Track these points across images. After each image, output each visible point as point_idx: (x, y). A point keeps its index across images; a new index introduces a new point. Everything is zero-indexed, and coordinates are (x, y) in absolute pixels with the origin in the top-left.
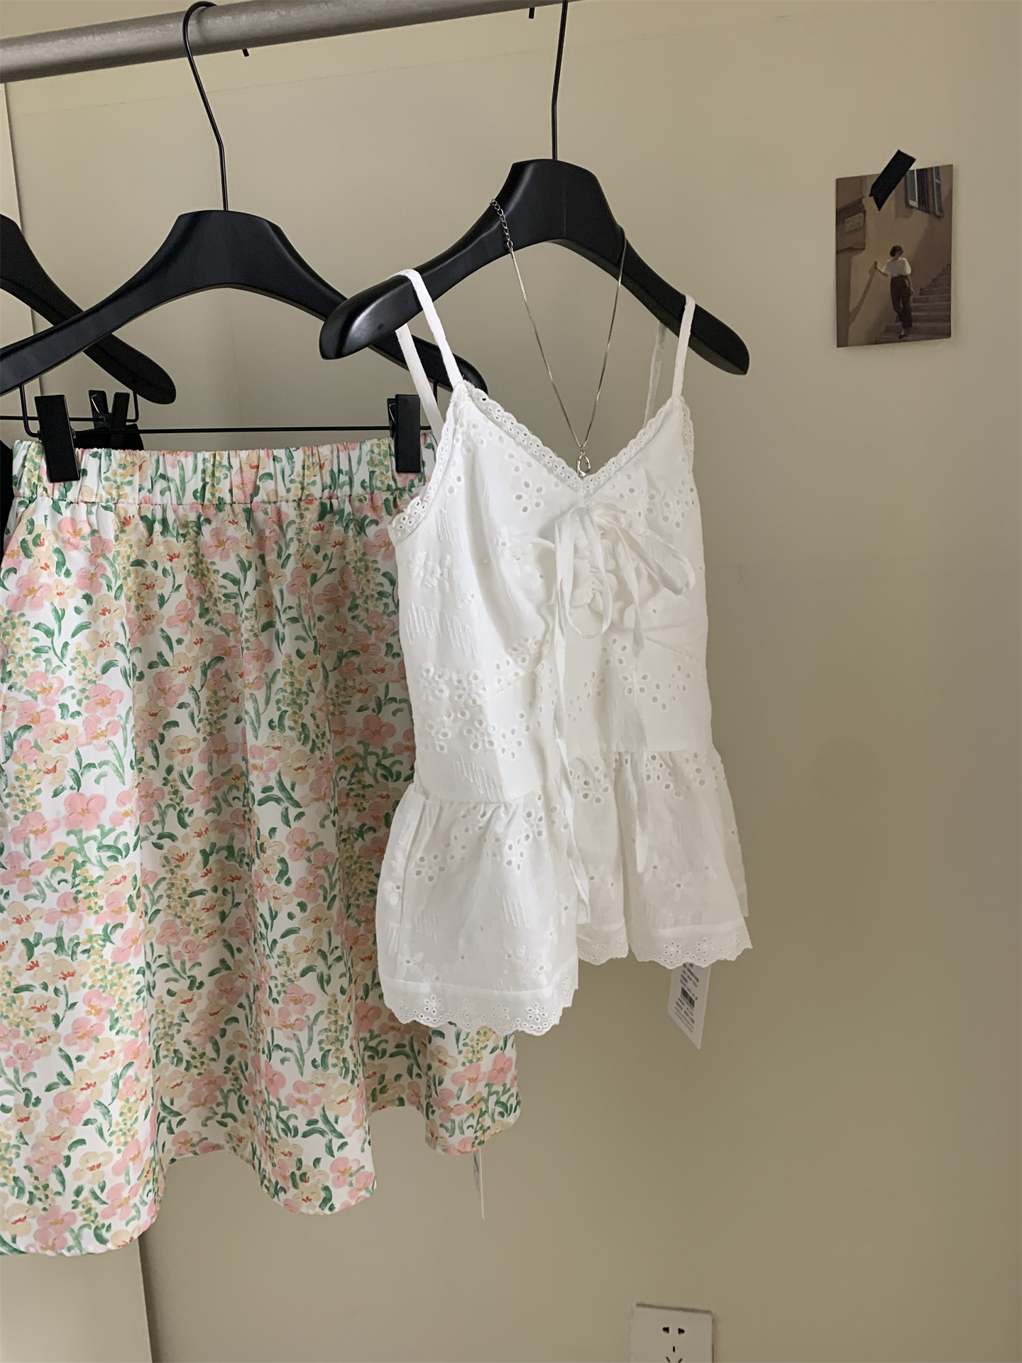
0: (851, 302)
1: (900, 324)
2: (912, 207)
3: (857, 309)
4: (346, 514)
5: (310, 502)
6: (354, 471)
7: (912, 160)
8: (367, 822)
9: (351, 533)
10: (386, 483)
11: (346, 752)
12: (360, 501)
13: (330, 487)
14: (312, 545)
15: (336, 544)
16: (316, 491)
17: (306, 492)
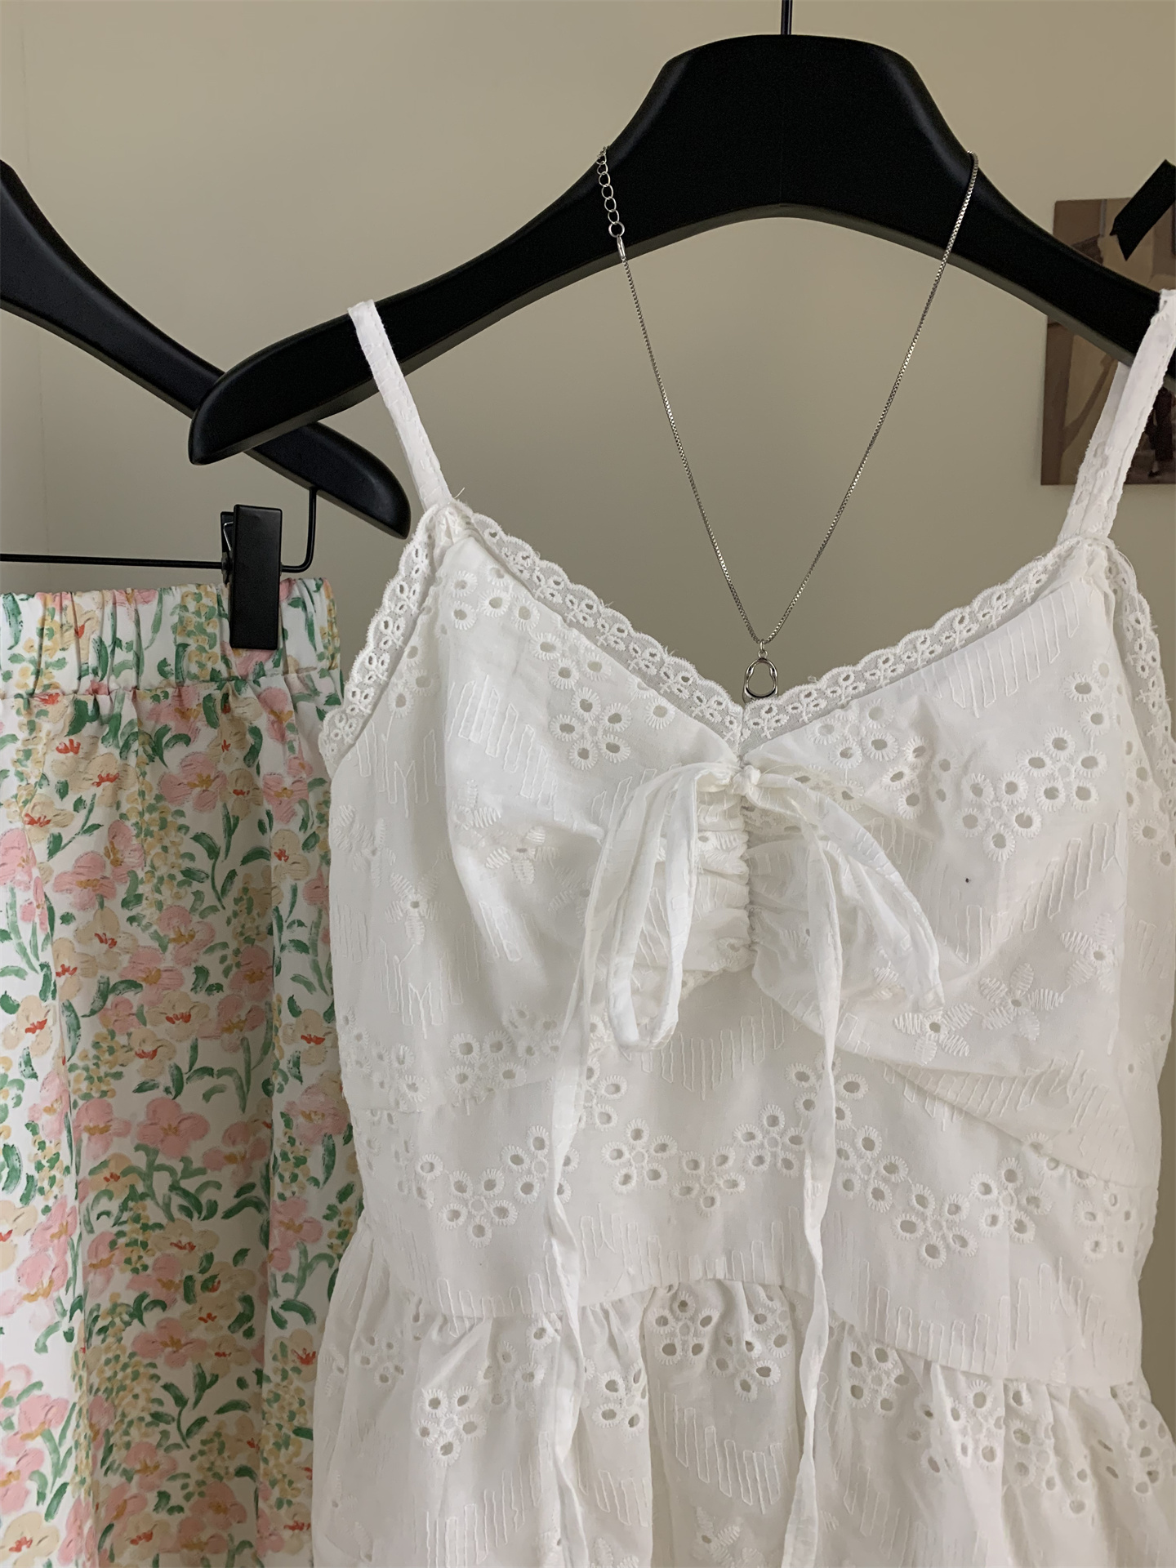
0: (1069, 411)
1: (1153, 452)
3: (1079, 423)
4: (124, 721)
5: (51, 699)
6: (144, 645)
8: (150, 1291)
9: (132, 760)
10: (209, 665)
11: (112, 1164)
12: (156, 698)
13: (95, 672)
14: (54, 780)
15: (102, 780)
16: (66, 679)
17: (44, 681)
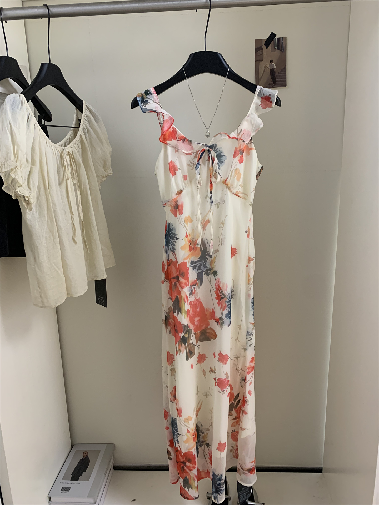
0: (259, 76)
1: (273, 82)
2: (276, 49)
3: (261, 78)
7: (275, 35)
